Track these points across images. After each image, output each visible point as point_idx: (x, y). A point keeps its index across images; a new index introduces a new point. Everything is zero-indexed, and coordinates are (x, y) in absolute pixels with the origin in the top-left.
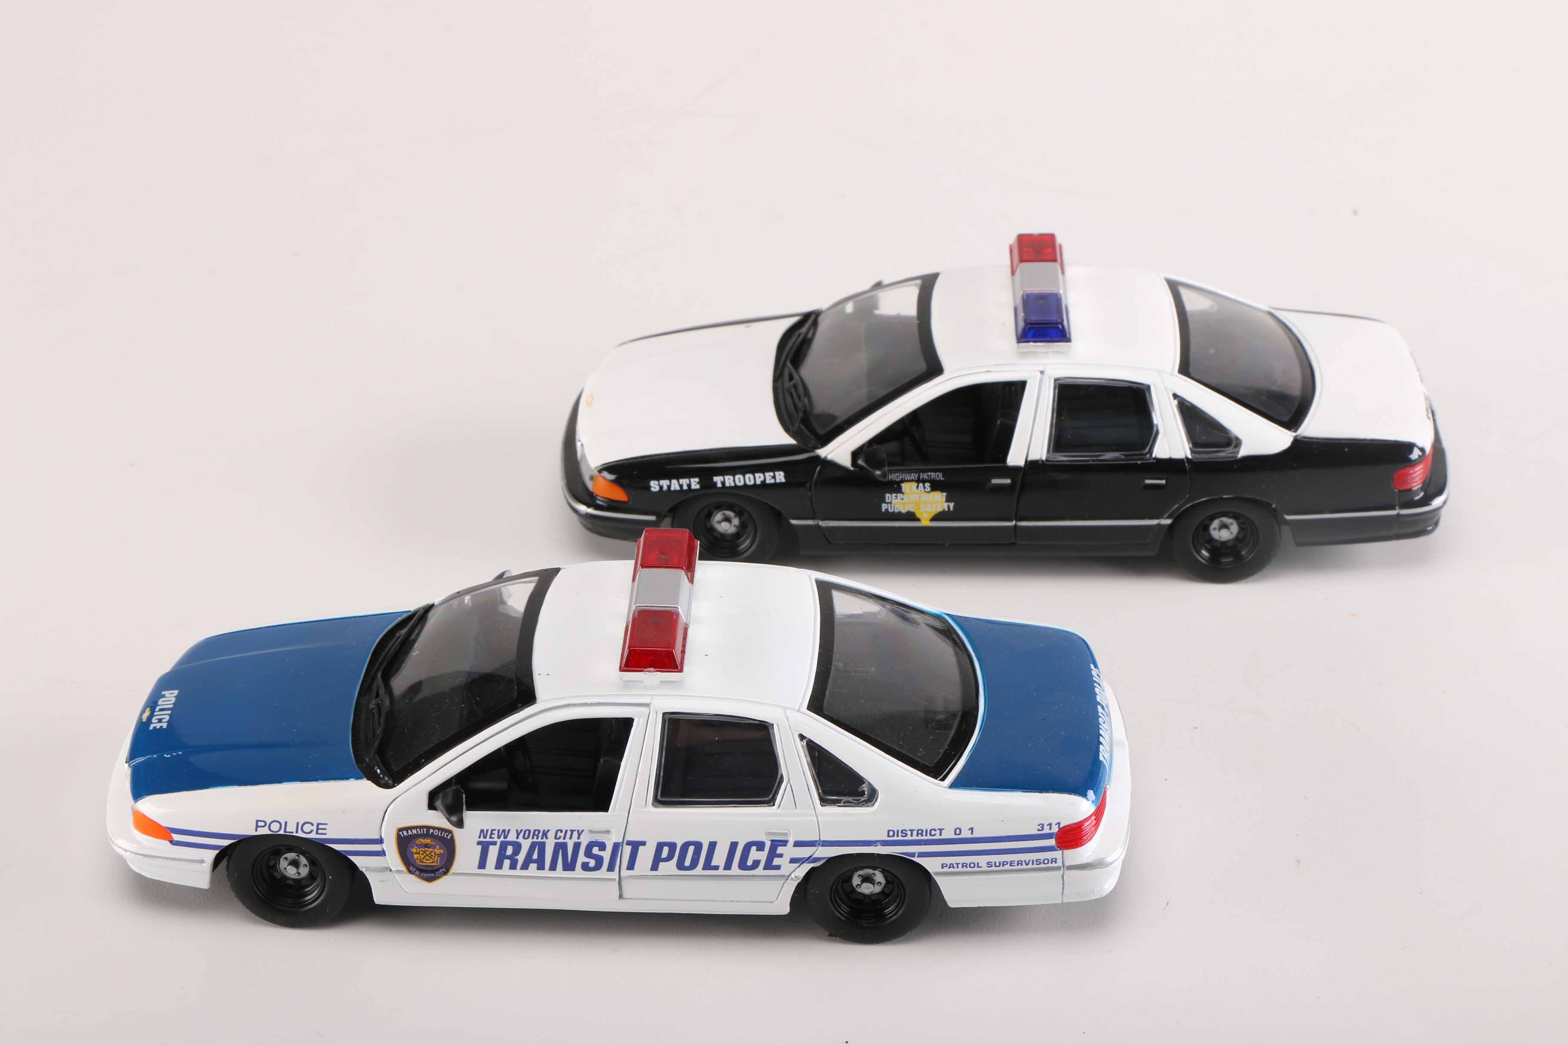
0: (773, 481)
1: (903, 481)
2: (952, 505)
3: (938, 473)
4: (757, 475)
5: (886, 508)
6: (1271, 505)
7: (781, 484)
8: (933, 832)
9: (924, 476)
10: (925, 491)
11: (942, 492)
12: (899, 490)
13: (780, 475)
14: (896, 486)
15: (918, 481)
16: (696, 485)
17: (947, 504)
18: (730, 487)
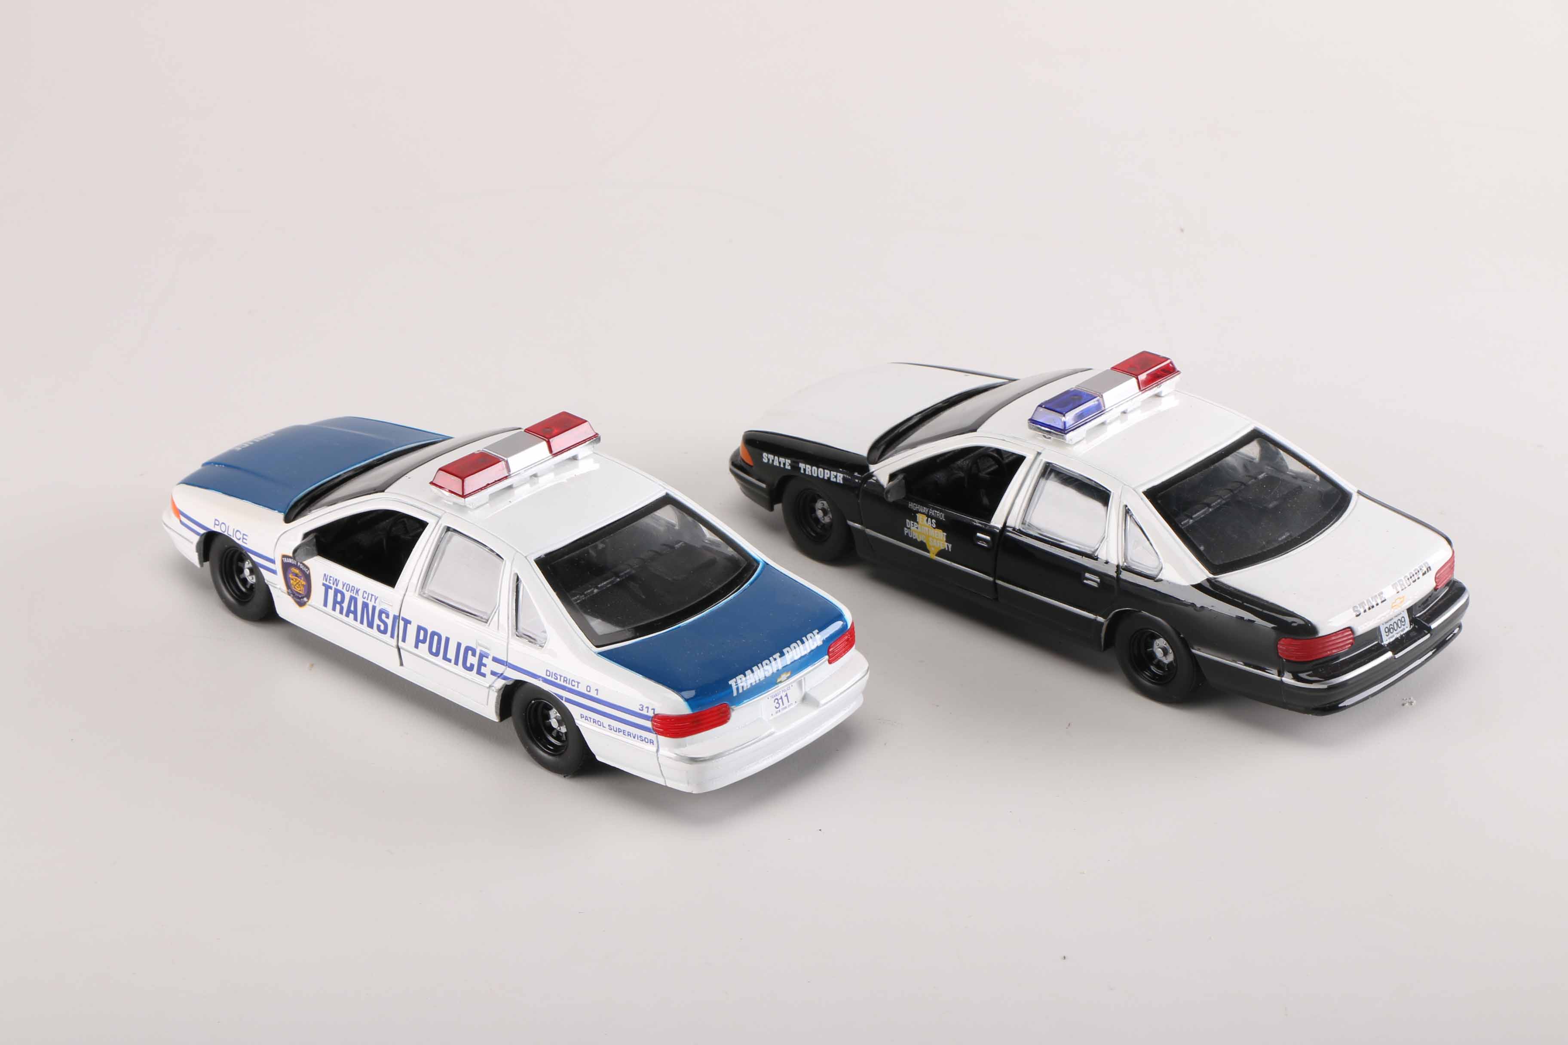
0: (834, 480)
1: (918, 512)
2: (950, 546)
3: (941, 513)
4: (826, 471)
5: (907, 532)
6: (1180, 635)
7: (839, 484)
8: (573, 683)
9: (932, 512)
10: (932, 526)
11: (944, 531)
12: (915, 519)
13: (840, 476)
14: (913, 514)
15: (928, 516)
16: (788, 466)
17: (946, 544)
18: (808, 475)
